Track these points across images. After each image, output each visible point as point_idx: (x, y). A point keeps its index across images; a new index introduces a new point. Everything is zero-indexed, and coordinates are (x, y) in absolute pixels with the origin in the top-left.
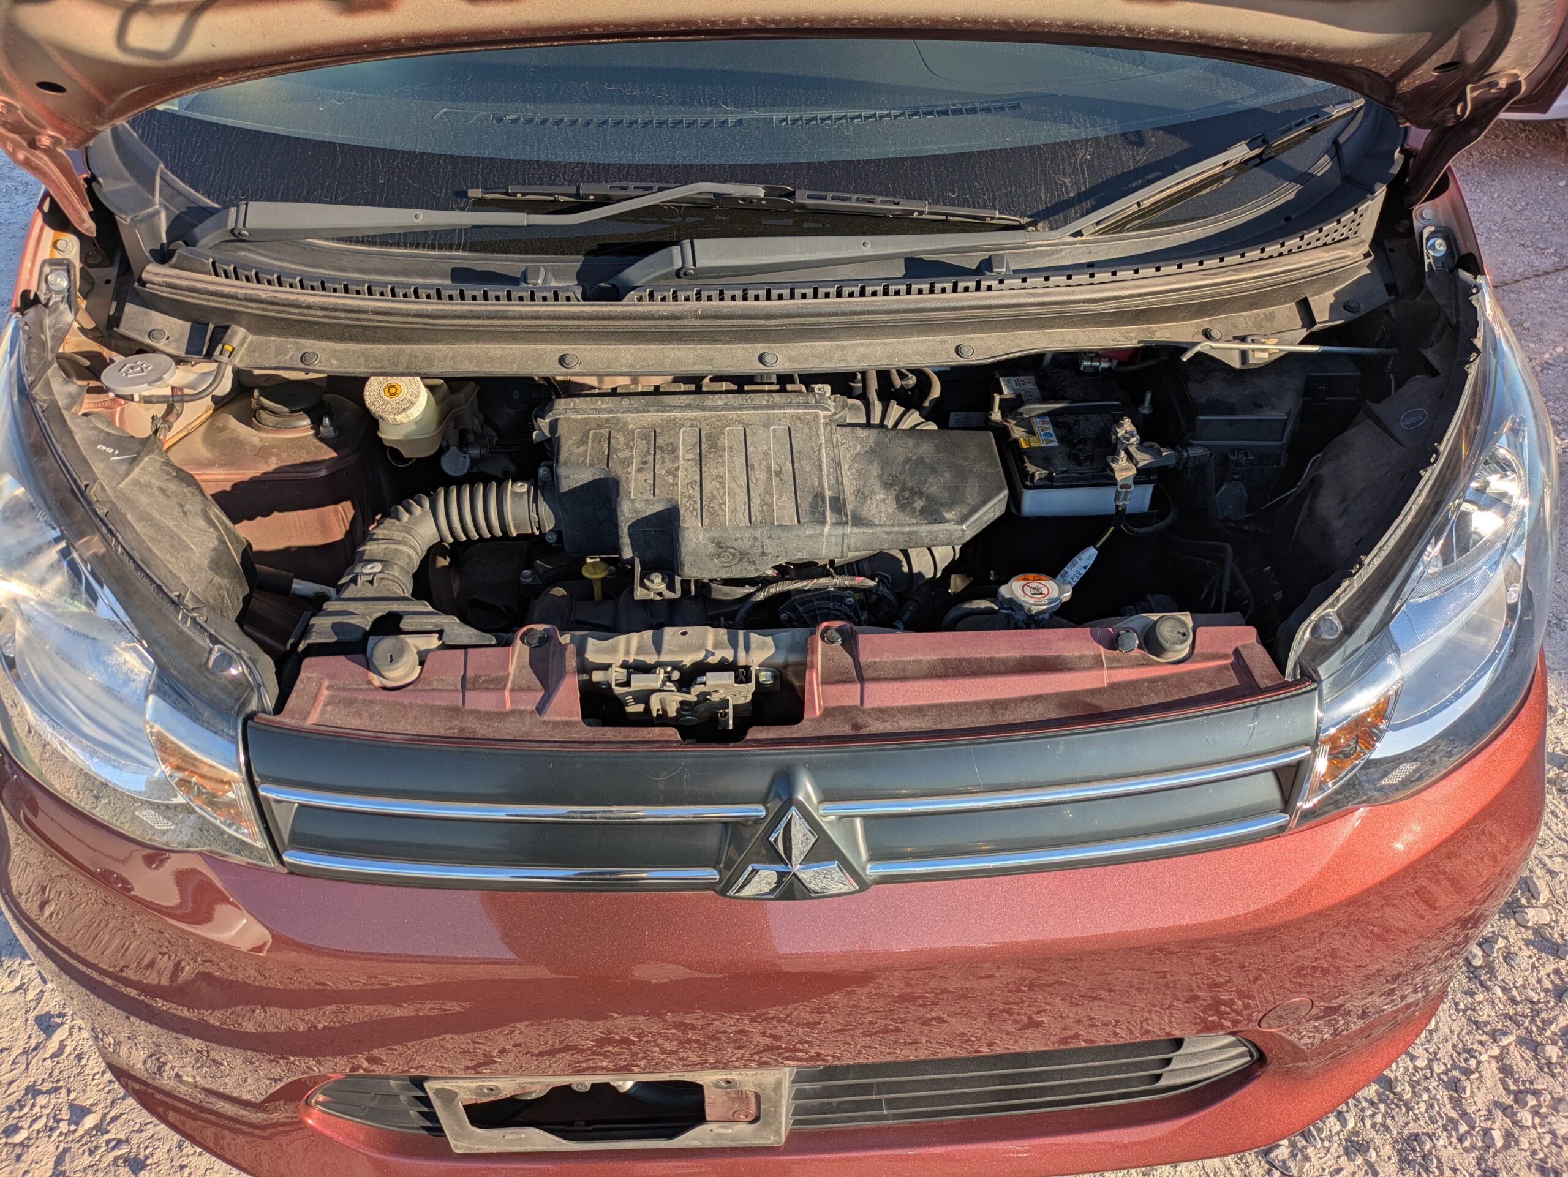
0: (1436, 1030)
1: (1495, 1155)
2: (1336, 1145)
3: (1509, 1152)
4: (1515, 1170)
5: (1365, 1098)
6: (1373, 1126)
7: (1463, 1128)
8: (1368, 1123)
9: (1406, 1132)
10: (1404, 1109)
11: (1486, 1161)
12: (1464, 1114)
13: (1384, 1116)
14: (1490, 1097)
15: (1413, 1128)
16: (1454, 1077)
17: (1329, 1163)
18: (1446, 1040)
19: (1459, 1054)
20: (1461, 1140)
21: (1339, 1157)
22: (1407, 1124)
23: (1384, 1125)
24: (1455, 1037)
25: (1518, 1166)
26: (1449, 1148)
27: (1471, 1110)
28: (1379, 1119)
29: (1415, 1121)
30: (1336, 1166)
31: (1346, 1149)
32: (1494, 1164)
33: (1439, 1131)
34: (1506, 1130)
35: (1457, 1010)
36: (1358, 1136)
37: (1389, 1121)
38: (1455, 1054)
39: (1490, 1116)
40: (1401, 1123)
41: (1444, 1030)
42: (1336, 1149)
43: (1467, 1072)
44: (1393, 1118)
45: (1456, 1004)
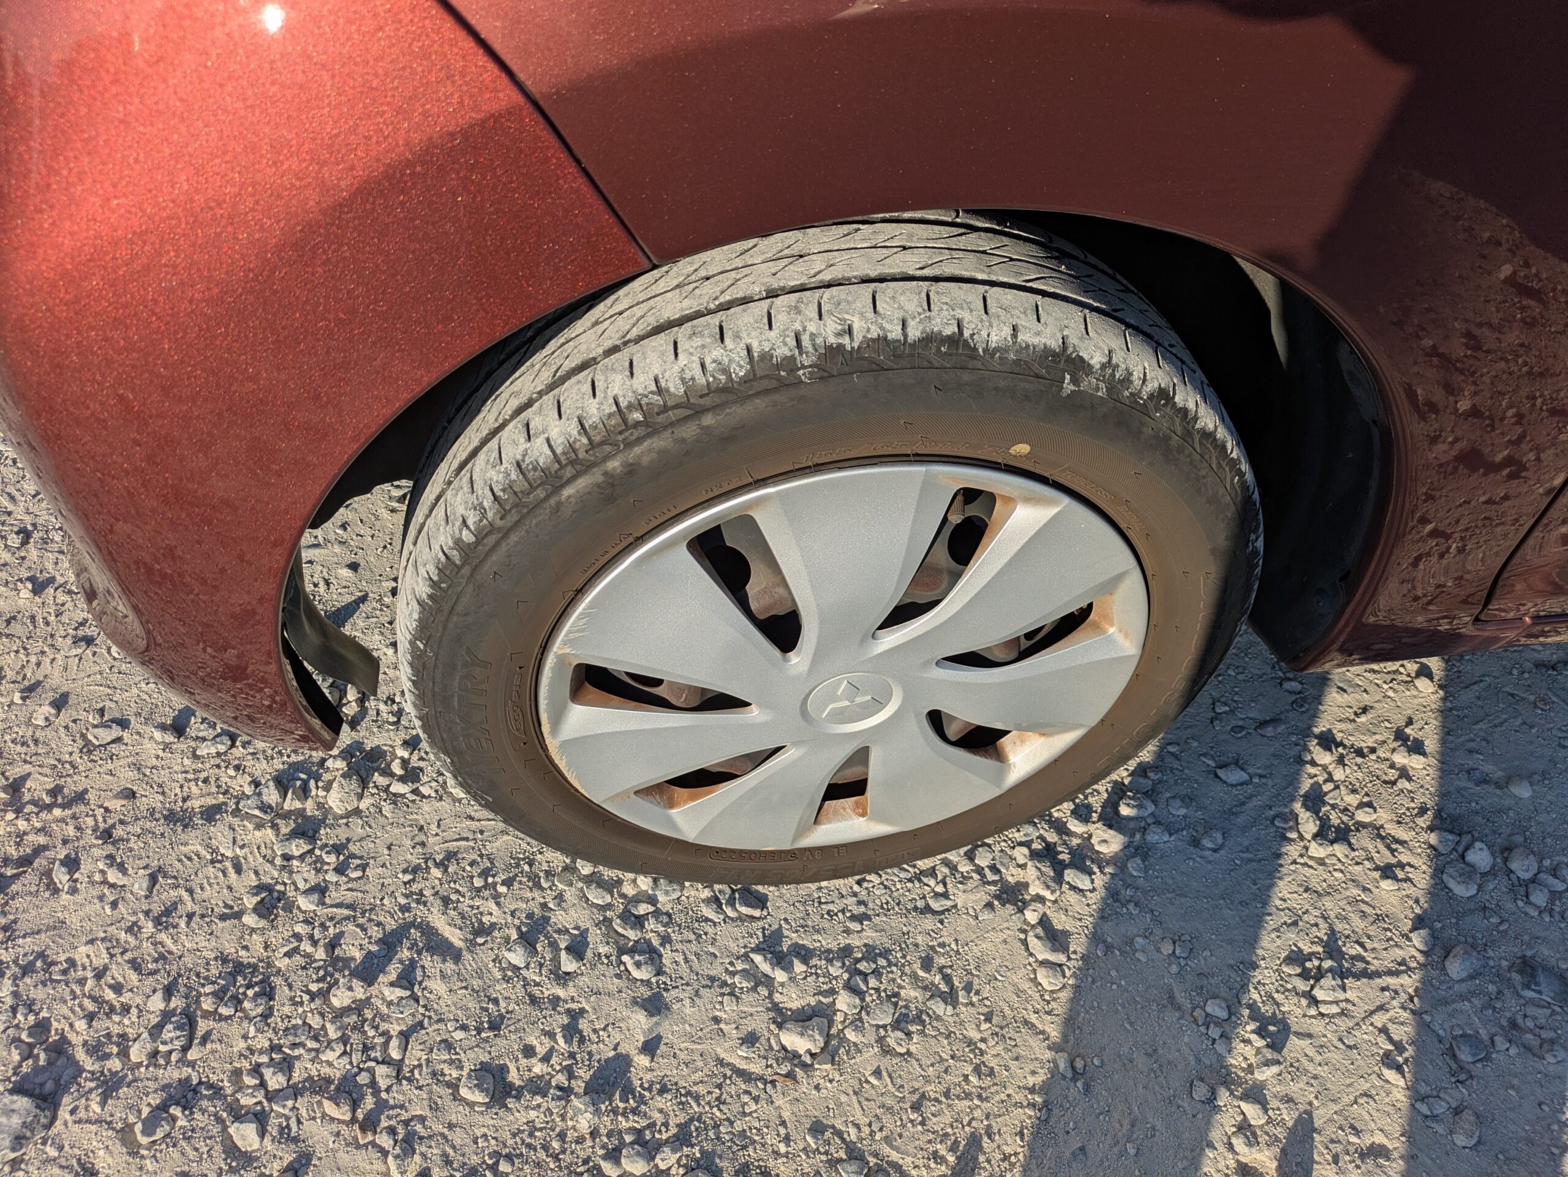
0: (456, 1097)
1: (219, 1120)
2: (276, 874)
3: (218, 1148)
4: (183, 1143)
5: (342, 933)
6: (298, 937)
7: (275, 1081)
8: (300, 928)
9: (278, 981)
10: (314, 987)
11: (210, 1098)
12: (296, 1092)
13: (308, 956)
14: (320, 1151)
15: (282, 993)
16: (362, 1097)
17: (250, 859)
18: (434, 1108)
19: (406, 1123)
20: (256, 1070)
21: (256, 873)
22: (290, 987)
23: (296, 950)
24: (440, 1128)
25: (192, 1154)
26: (242, 1044)
27: (302, 1103)
28: (305, 946)
29: (292, 999)
30: (244, 867)
31: (269, 888)
32: (203, 1111)
33: (270, 1034)
34: (257, 1159)
35: (496, 1155)
36: (283, 909)
37: (298, 959)
38: (405, 1116)
39: (286, 1136)
40: (293, 977)
41: (456, 1113)
42: (271, 873)
43: (369, 1124)
44: (304, 968)
45: (509, 1158)
